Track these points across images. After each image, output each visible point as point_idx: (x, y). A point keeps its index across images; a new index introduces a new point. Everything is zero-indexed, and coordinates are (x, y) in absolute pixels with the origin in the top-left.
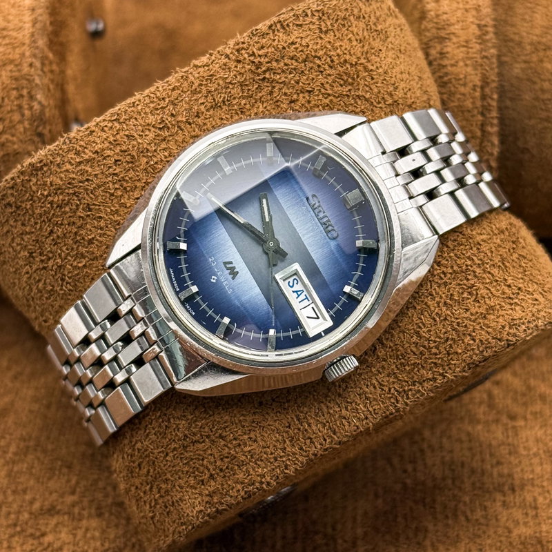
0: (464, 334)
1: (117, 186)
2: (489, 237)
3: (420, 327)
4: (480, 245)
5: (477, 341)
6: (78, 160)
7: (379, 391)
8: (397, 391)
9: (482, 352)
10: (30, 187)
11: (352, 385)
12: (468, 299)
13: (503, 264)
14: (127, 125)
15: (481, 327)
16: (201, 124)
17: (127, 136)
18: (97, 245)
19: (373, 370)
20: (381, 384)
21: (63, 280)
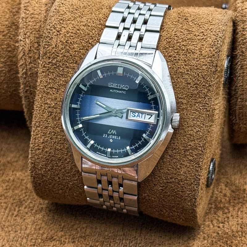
0: (201, 67)
1: (59, 145)
2: (176, 28)
3: (187, 81)
4: (176, 34)
5: (207, 64)
6: (41, 151)
7: (197, 113)
8: (202, 106)
9: (212, 65)
10: (39, 173)
11: (188, 120)
12: (190, 55)
13: (189, 31)
14: (41, 125)
15: (204, 59)
16: (59, 100)
17: (45, 128)
18: (74, 167)
19: (189, 109)
20: (196, 110)
21: (78, 187)
